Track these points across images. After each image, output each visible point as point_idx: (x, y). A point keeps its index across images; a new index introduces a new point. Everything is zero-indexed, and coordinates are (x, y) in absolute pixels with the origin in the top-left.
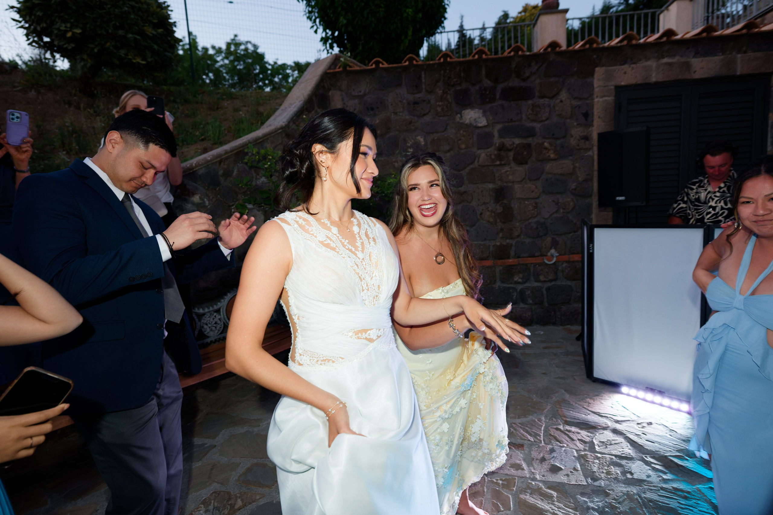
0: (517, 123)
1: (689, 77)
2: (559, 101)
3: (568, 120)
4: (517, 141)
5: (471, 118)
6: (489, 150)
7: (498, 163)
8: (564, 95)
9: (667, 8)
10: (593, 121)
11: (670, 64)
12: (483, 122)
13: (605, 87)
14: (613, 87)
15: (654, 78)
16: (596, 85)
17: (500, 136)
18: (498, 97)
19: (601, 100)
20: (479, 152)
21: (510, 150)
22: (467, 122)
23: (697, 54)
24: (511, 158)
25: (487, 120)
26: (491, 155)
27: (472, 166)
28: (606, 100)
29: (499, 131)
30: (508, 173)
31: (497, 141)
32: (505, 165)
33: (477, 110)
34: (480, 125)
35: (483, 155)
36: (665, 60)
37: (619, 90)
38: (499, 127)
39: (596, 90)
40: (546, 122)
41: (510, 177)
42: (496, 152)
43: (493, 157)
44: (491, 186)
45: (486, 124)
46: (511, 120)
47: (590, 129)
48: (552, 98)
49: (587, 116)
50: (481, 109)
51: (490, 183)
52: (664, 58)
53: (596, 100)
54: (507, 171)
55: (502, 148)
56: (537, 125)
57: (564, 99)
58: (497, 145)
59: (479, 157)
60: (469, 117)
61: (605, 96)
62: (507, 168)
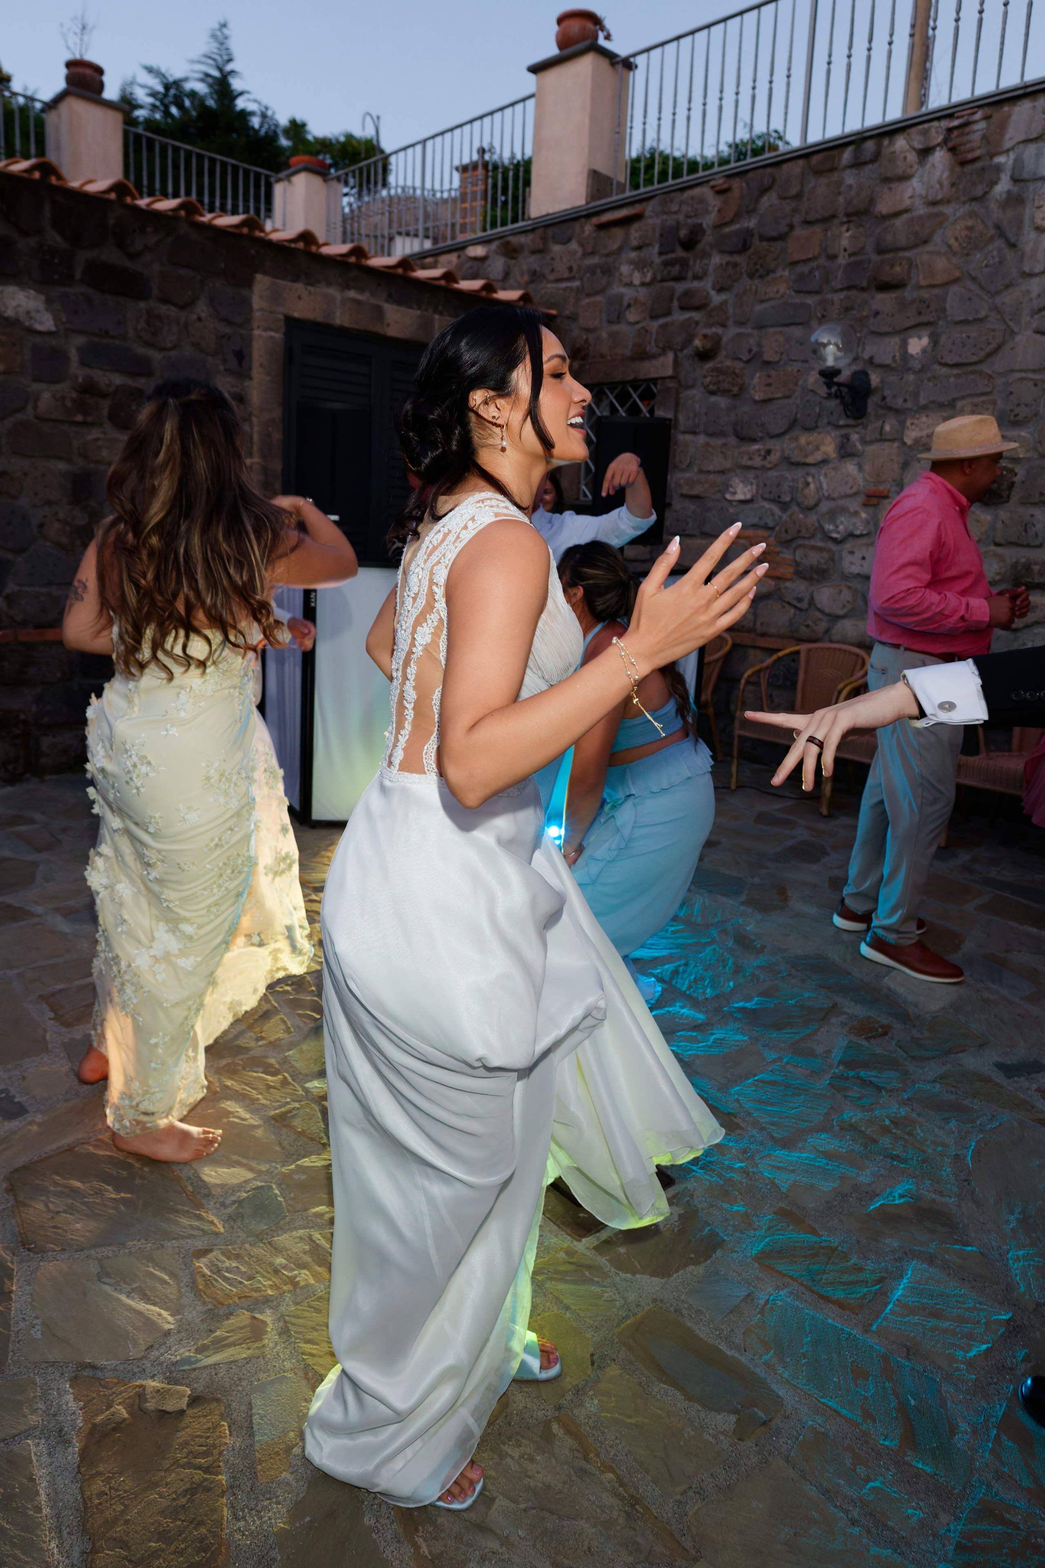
0: (117, 342)
1: (381, 331)
2: (194, 317)
3: (210, 359)
4: (118, 380)
5: (19, 306)
6: (58, 387)
7: (79, 418)
8: (202, 308)
9: (289, 178)
10: (250, 369)
11: (359, 303)
12: (46, 322)
13: (271, 312)
14: (282, 317)
15: (340, 318)
16: (255, 306)
17: (83, 363)
18: (78, 275)
19: (264, 334)
20: (36, 386)
21: (104, 396)
22: (10, 313)
23: (390, 297)
24: (105, 412)
25: (55, 319)
26: (64, 398)
27: (18, 416)
28: (271, 338)
29: (79, 349)
30: (100, 443)
31: (77, 370)
32: (92, 424)
33: (32, 292)
34: (39, 327)
35: (46, 395)
36: (352, 294)
37: (292, 324)
38: (80, 340)
39: (257, 314)
40: (173, 353)
41: (105, 453)
42: (74, 395)
43: (69, 403)
44: (62, 466)
45: (53, 329)
46: (107, 332)
47: (247, 383)
48: (182, 307)
49: (242, 356)
50: (39, 292)
51: (60, 458)
52: (349, 289)
53: (256, 332)
54: (97, 439)
55: (89, 389)
56: (155, 356)
57: (203, 315)
58: (80, 380)
59: (37, 399)
60: (14, 303)
61: (272, 330)
62: (95, 434)
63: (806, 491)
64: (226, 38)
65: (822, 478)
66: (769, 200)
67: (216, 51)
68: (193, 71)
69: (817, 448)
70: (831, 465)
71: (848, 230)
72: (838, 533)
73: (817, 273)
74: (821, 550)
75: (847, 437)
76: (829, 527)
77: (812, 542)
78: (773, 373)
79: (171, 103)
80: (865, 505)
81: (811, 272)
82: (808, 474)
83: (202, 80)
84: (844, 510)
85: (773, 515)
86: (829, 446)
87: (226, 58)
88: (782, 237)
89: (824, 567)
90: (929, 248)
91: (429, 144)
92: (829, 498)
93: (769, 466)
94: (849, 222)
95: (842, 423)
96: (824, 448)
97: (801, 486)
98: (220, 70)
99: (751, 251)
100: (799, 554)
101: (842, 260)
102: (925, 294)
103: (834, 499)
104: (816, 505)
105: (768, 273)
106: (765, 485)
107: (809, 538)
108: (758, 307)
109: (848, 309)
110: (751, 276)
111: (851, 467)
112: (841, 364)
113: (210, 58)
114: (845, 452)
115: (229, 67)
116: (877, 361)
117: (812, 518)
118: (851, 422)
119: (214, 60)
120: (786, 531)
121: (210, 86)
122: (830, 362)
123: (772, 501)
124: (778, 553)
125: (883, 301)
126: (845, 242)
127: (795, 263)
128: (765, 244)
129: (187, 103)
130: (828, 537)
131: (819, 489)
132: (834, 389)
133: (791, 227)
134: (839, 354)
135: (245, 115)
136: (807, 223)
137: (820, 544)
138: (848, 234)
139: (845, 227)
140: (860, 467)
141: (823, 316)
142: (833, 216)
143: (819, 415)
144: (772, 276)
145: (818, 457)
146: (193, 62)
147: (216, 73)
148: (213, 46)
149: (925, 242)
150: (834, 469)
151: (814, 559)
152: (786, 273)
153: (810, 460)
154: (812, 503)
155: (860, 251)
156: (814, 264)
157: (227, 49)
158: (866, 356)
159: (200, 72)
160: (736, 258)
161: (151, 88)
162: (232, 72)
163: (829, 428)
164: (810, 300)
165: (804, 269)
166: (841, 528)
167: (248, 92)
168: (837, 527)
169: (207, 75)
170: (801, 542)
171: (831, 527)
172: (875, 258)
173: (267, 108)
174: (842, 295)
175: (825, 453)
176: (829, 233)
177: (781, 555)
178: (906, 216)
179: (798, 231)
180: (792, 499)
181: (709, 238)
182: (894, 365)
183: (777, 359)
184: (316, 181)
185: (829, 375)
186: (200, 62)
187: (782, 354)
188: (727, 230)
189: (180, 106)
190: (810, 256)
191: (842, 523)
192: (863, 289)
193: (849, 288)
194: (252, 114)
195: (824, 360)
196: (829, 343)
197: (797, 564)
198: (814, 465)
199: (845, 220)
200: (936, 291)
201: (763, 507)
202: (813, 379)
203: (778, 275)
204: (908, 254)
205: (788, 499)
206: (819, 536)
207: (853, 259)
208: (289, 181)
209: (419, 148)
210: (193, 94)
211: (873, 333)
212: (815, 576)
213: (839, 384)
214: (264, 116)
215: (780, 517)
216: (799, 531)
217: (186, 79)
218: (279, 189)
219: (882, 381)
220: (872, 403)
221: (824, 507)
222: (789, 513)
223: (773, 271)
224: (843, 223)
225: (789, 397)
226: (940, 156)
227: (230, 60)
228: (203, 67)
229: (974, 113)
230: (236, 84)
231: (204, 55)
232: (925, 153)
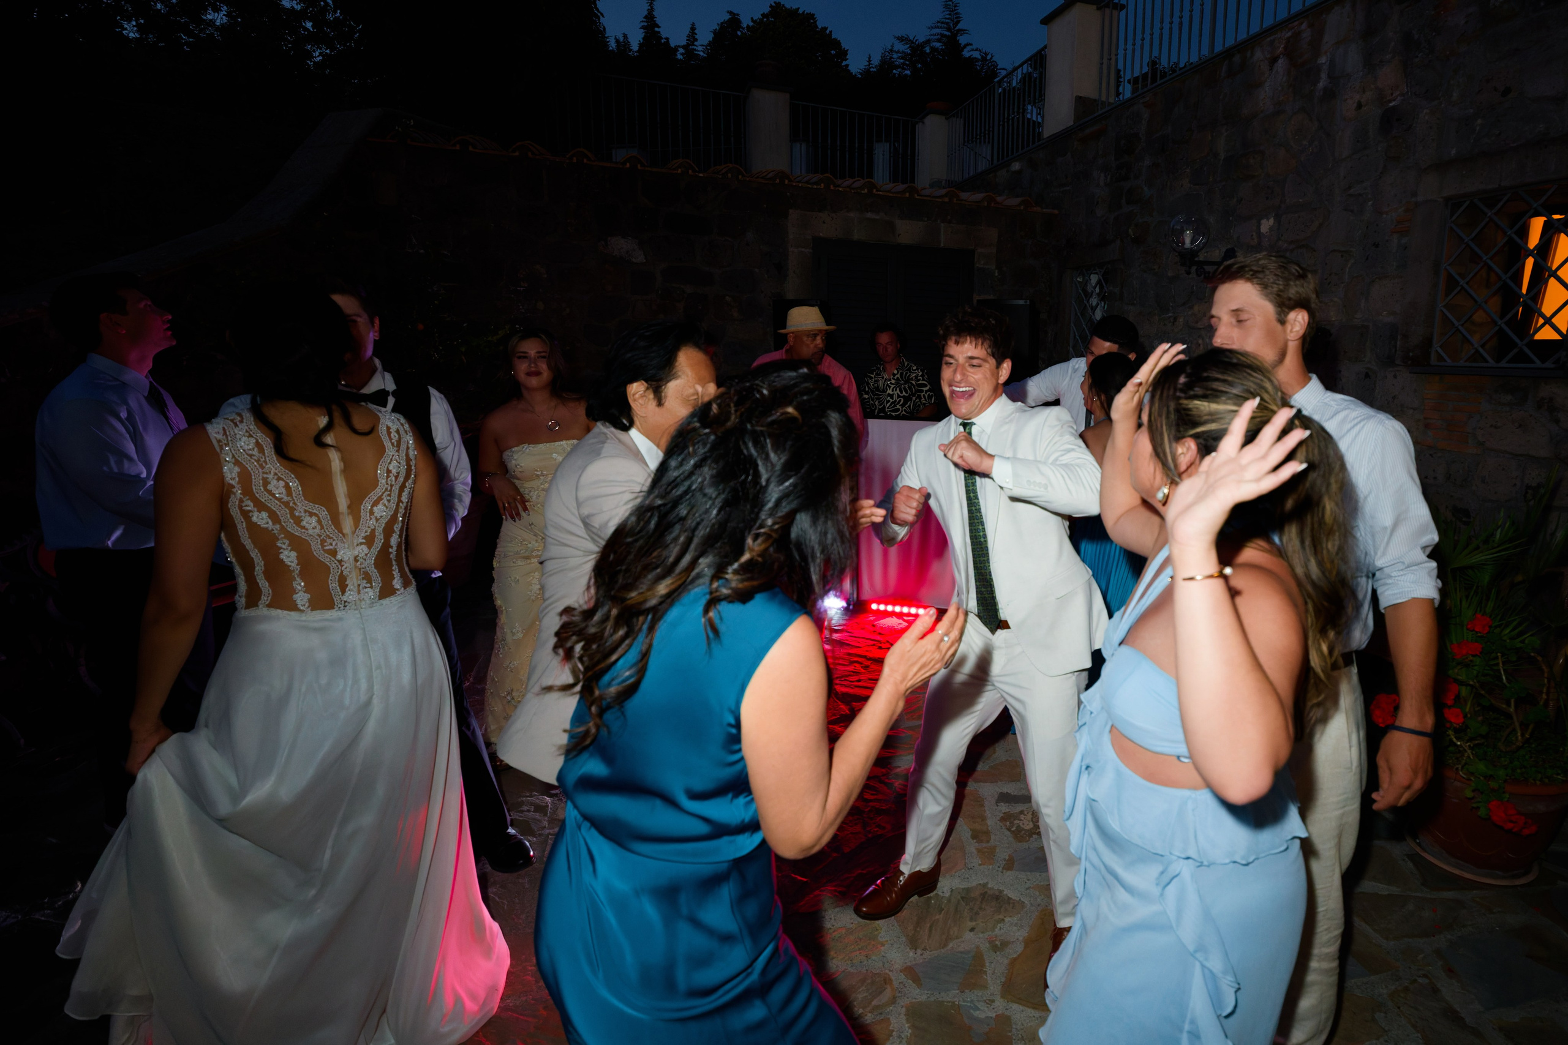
0: (687, 265)
2: (744, 243)
3: (757, 270)
4: (688, 290)
5: (621, 248)
6: (648, 297)
8: (750, 237)
10: (786, 276)
11: (873, 221)
12: (639, 257)
13: (801, 235)
15: (856, 234)
16: (790, 231)
17: (664, 280)
18: (660, 225)
19: (797, 250)
20: (634, 298)
21: (678, 301)
25: (645, 255)
26: (650, 304)
27: (622, 317)
28: (802, 252)
29: (662, 273)
31: (659, 285)
33: (630, 239)
34: (634, 260)
35: (640, 303)
36: (869, 215)
37: (818, 241)
38: (662, 266)
39: (791, 237)
40: (727, 269)
42: (658, 302)
43: (654, 307)
45: (644, 260)
46: (680, 259)
47: (783, 286)
48: (735, 238)
49: (779, 268)
50: (636, 238)
53: (790, 250)
55: (666, 296)
56: (715, 271)
57: (750, 241)
58: (660, 291)
59: (634, 306)
60: (618, 247)
61: (801, 247)
66: (1178, 111)
67: (948, 16)
68: (932, 35)
71: (1225, 131)
73: (1206, 168)
79: (916, 61)
81: (1203, 167)
83: (939, 41)
87: (955, 21)
88: (1185, 141)
90: (1275, 141)
94: (1225, 124)
98: (949, 29)
99: (1167, 152)
101: (1221, 156)
102: (1271, 182)
105: (1177, 171)
108: (1171, 199)
109: (1224, 197)
110: (1167, 173)
113: (942, 23)
115: (959, 26)
119: (947, 23)
121: (945, 44)
125: (1244, 190)
126: (1223, 141)
127: (1193, 161)
128: (1175, 146)
129: (927, 59)
133: (1191, 131)
134: (1196, 238)
135: (971, 60)
136: (1201, 127)
138: (1225, 134)
139: (1223, 129)
142: (1216, 120)
144: (1179, 173)
146: (931, 28)
147: (948, 33)
148: (944, 13)
152: (1188, 170)
155: (1232, 148)
156: (1204, 161)
157: (956, 14)
158: (1234, 237)
159: (938, 35)
160: (1158, 159)
161: (903, 52)
162: (963, 31)
165: (1198, 165)
167: (971, 45)
169: (942, 35)
172: (1240, 152)
173: (986, 54)
174: (1221, 185)
176: (1214, 136)
178: (1260, 116)
179: (1195, 135)
181: (1142, 144)
186: (936, 27)
188: (1153, 136)
189: (924, 62)
190: (1203, 154)
192: (1233, 180)
193: (1225, 179)
194: (977, 60)
195: (1183, 243)
199: (1223, 122)
200: (1278, 178)
203: (1183, 171)
204: (1261, 148)
210: (932, 52)
213: (1200, 263)
214: (984, 59)
217: (928, 41)
224: (1222, 125)
226: (1281, 64)
227: (958, 22)
228: (938, 31)
229: (1302, 24)
230: (962, 40)
231: (938, 22)
232: (1273, 61)
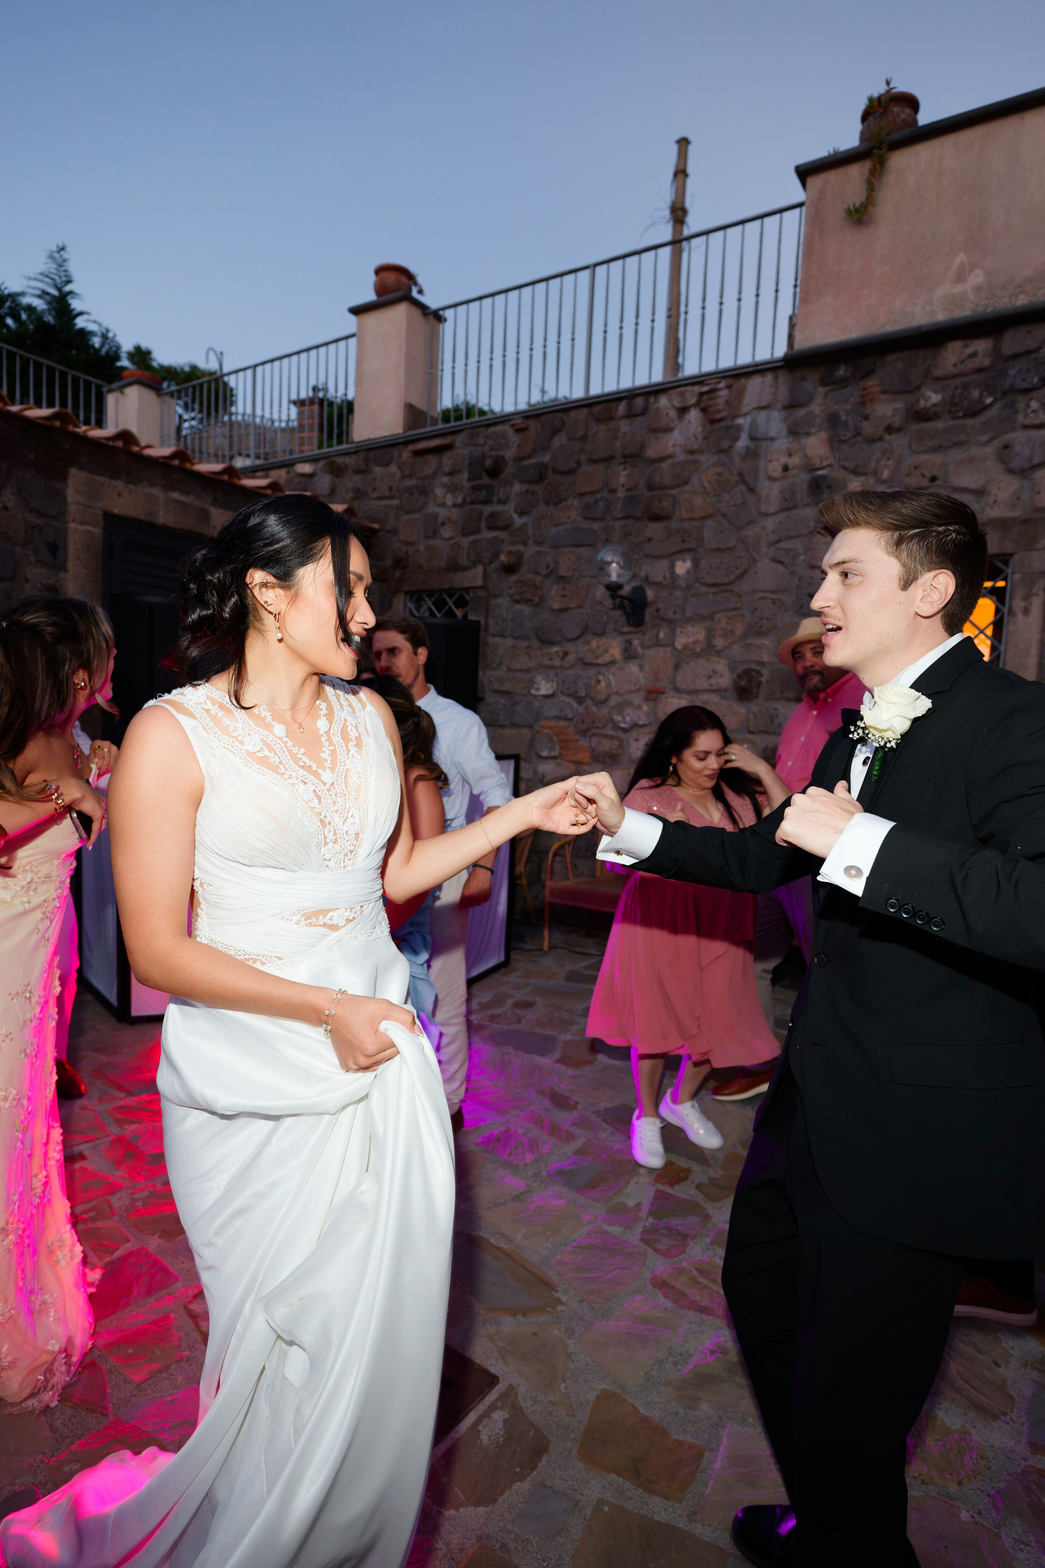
1: (203, 531)
9: (121, 389)
10: (65, 561)
11: (183, 504)
13: (88, 507)
14: (100, 512)
15: (163, 518)
19: (80, 528)
23: (216, 503)
28: (89, 532)
36: (176, 495)
37: (112, 520)
39: (73, 507)
47: (62, 575)
49: (55, 548)
52: (174, 491)
53: (72, 525)
61: (89, 524)
63: (599, 687)
64: (65, 260)
65: (611, 677)
66: (559, 441)
67: (53, 271)
68: (29, 287)
69: (606, 651)
70: (618, 666)
71: (624, 469)
72: (625, 723)
73: (601, 504)
74: (612, 737)
75: (629, 642)
76: (618, 718)
77: (604, 731)
78: (567, 586)
79: (7, 314)
80: (647, 699)
81: (596, 501)
82: (599, 673)
83: (40, 297)
84: (629, 704)
85: (571, 707)
86: (615, 650)
87: (64, 279)
88: (571, 472)
89: (616, 752)
90: (688, 488)
91: (259, 370)
92: (617, 693)
93: (566, 665)
94: (624, 463)
95: (625, 630)
96: (611, 651)
97: (593, 683)
98: (60, 290)
99: (546, 481)
100: (594, 740)
101: (621, 494)
102: (688, 526)
103: (621, 695)
104: (607, 699)
105: (560, 502)
106: (564, 682)
107: (603, 727)
108: (553, 530)
109: (627, 535)
110: (547, 503)
111: (633, 668)
112: (622, 580)
113: (48, 277)
114: (629, 654)
115: (68, 288)
116: (651, 579)
117: (605, 710)
118: (632, 629)
119: (53, 279)
120: (583, 722)
121: (48, 303)
122: (614, 578)
123: (570, 696)
124: (577, 741)
125: (654, 529)
126: (622, 479)
127: (582, 494)
128: (558, 477)
129: (24, 316)
130: (616, 727)
131: (609, 685)
132: (618, 601)
133: (579, 464)
134: (621, 571)
136: (592, 461)
137: (611, 733)
138: (624, 473)
139: (622, 467)
140: (641, 667)
141: (607, 540)
142: (612, 457)
143: (606, 623)
144: (564, 504)
145: (607, 658)
146: (30, 279)
147: (54, 292)
148: (52, 267)
149: (686, 483)
150: (621, 668)
151: (607, 745)
152: (576, 502)
153: (600, 661)
154: (603, 697)
155: (635, 487)
156: (598, 496)
157: (66, 271)
158: (643, 575)
159: (38, 289)
160: (534, 487)
162: (70, 292)
163: (615, 634)
164: (596, 526)
165: (589, 499)
166: (628, 719)
168: (624, 718)
169: (45, 293)
170: (594, 731)
171: (620, 718)
172: (647, 493)
174: (621, 523)
175: (612, 655)
176: (610, 472)
177: (580, 743)
178: (670, 461)
179: (584, 468)
180: (587, 694)
181: (510, 469)
182: (664, 583)
183: (570, 574)
184: (149, 395)
185: (613, 589)
186: (37, 280)
187: (574, 570)
188: (526, 463)
189: (17, 318)
190: (594, 488)
191: (628, 715)
192: (638, 519)
193: (627, 517)
195: (609, 575)
196: (612, 562)
197: (593, 750)
198: (605, 665)
199: (622, 460)
200: (696, 523)
201: (563, 701)
202: (600, 592)
203: (569, 503)
204: (673, 492)
205: (583, 694)
206: (610, 726)
207: (629, 493)
208: (122, 392)
209: (249, 373)
210: (30, 309)
211: (647, 555)
212: (608, 760)
213: (622, 597)
215: (578, 711)
216: (593, 722)
217: (22, 294)
218: (111, 399)
219: (656, 596)
220: (649, 612)
221: (614, 701)
222: (584, 706)
223: (565, 500)
224: (620, 463)
225: (581, 607)
226: (694, 415)
227: (69, 282)
228: (41, 285)
229: (719, 382)
230: (76, 304)
231: (42, 274)
232: (683, 411)
